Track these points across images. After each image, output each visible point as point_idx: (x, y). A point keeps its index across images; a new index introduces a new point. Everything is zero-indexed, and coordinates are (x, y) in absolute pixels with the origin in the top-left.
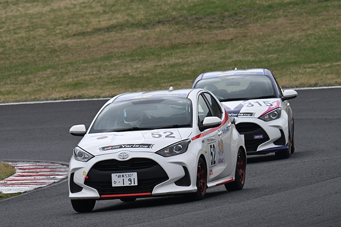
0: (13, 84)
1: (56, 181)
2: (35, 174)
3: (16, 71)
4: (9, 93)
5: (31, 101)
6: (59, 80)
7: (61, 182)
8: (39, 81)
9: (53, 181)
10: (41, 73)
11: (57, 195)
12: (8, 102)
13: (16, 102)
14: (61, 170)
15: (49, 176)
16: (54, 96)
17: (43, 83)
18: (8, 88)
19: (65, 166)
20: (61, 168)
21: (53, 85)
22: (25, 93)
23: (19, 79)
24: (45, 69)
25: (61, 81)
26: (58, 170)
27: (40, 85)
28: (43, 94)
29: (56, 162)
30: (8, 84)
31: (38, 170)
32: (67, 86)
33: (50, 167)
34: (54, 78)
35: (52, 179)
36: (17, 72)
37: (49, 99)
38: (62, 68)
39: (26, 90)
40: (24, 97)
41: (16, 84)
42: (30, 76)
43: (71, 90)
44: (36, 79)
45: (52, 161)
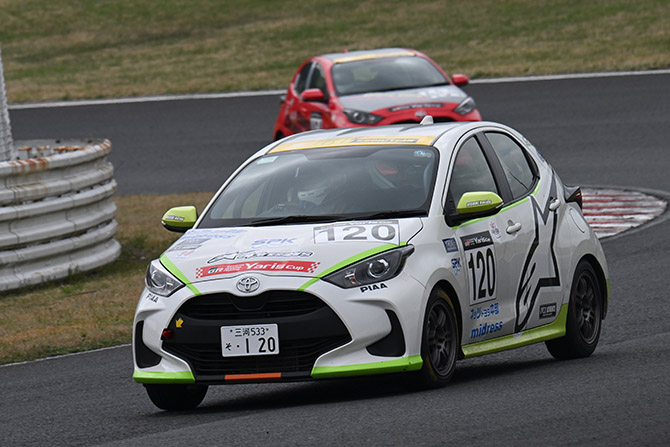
0: (552, 39)
1: (635, 225)
2: (594, 211)
3: (557, 14)
4: (544, 56)
5: (587, 72)
6: (640, 34)
7: (643, 228)
8: (602, 33)
9: (629, 225)
10: (606, 18)
11: (636, 253)
12: (542, 75)
13: (559, 73)
14: (644, 204)
15: (622, 215)
16: (629, 63)
17: (609, 38)
18: (543, 47)
19: (651, 197)
20: (643, 200)
21: (629, 43)
22: (576, 57)
23: (563, 31)
24: (612, 11)
25: (643, 35)
26: (639, 204)
27: (604, 42)
28: (611, 59)
29: (634, 188)
30: (542, 40)
31: (601, 204)
32: (655, 43)
33: (624, 199)
34: (629, 29)
35: (626, 221)
36: (560, 17)
37: (621, 68)
38: (645, 9)
39: (577, 50)
40: (573, 65)
41: (559, 40)
42: (584, 25)
43: (662, 52)
44: (597, 31)
45: (627, 188)
